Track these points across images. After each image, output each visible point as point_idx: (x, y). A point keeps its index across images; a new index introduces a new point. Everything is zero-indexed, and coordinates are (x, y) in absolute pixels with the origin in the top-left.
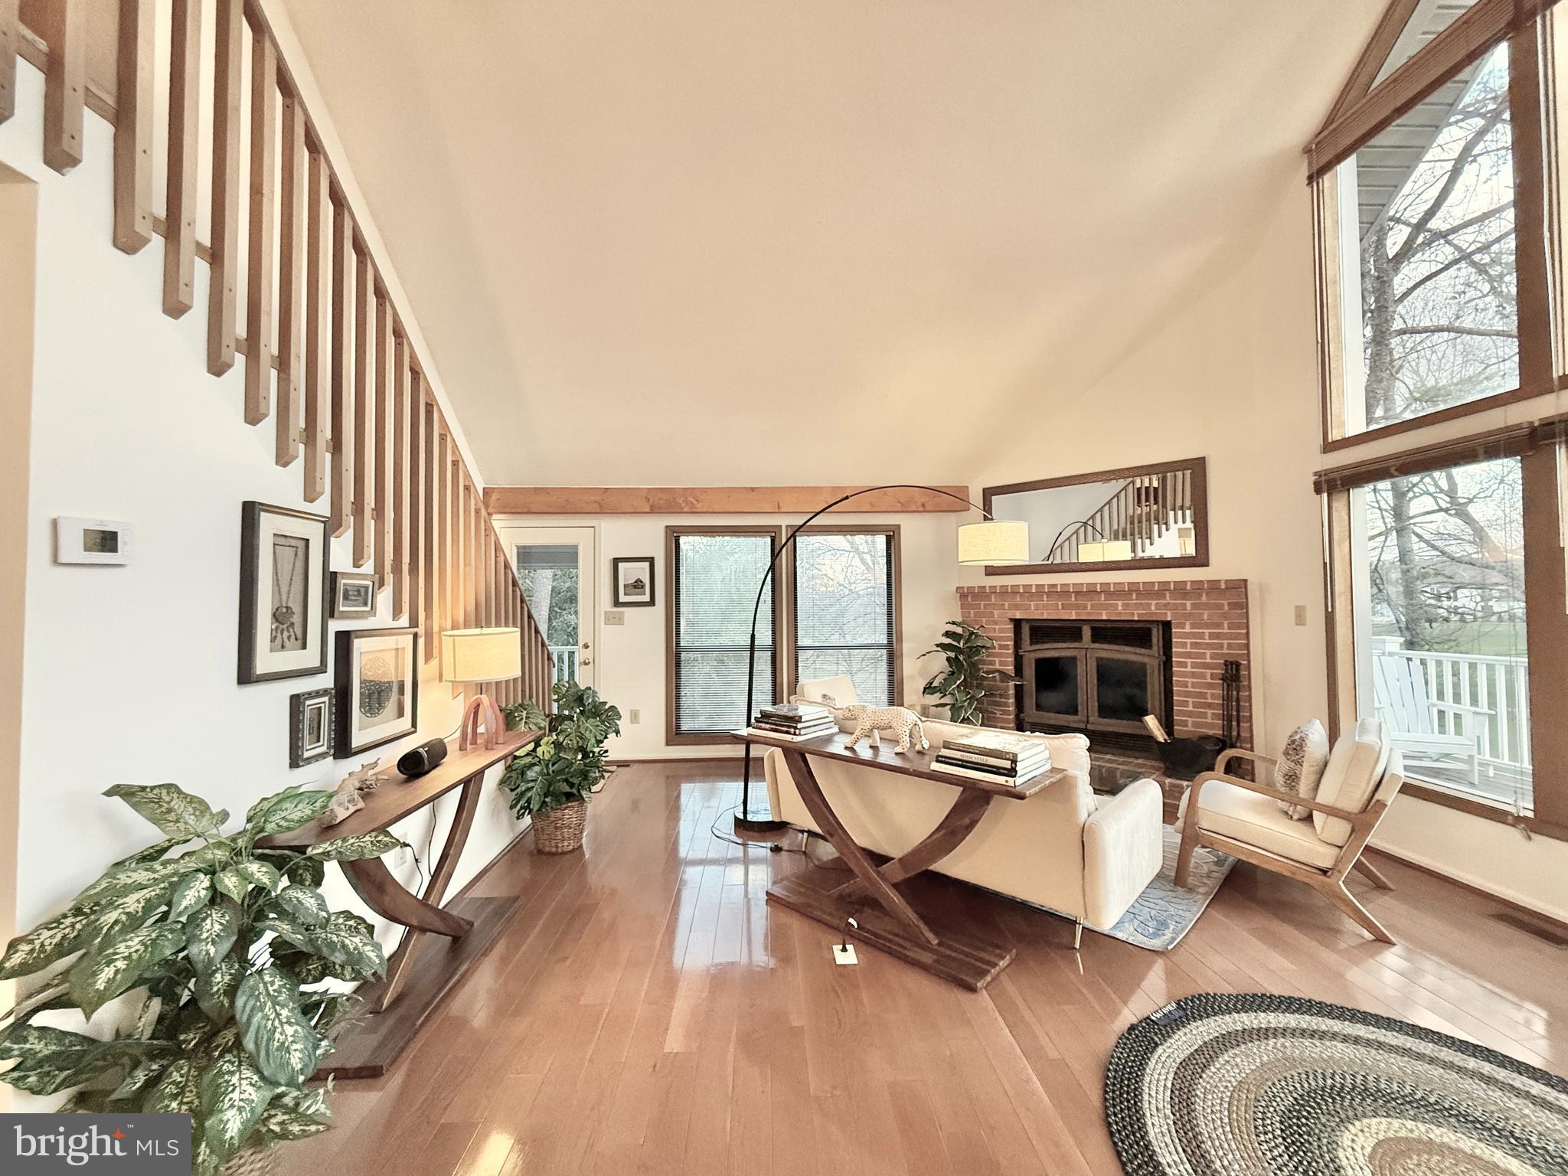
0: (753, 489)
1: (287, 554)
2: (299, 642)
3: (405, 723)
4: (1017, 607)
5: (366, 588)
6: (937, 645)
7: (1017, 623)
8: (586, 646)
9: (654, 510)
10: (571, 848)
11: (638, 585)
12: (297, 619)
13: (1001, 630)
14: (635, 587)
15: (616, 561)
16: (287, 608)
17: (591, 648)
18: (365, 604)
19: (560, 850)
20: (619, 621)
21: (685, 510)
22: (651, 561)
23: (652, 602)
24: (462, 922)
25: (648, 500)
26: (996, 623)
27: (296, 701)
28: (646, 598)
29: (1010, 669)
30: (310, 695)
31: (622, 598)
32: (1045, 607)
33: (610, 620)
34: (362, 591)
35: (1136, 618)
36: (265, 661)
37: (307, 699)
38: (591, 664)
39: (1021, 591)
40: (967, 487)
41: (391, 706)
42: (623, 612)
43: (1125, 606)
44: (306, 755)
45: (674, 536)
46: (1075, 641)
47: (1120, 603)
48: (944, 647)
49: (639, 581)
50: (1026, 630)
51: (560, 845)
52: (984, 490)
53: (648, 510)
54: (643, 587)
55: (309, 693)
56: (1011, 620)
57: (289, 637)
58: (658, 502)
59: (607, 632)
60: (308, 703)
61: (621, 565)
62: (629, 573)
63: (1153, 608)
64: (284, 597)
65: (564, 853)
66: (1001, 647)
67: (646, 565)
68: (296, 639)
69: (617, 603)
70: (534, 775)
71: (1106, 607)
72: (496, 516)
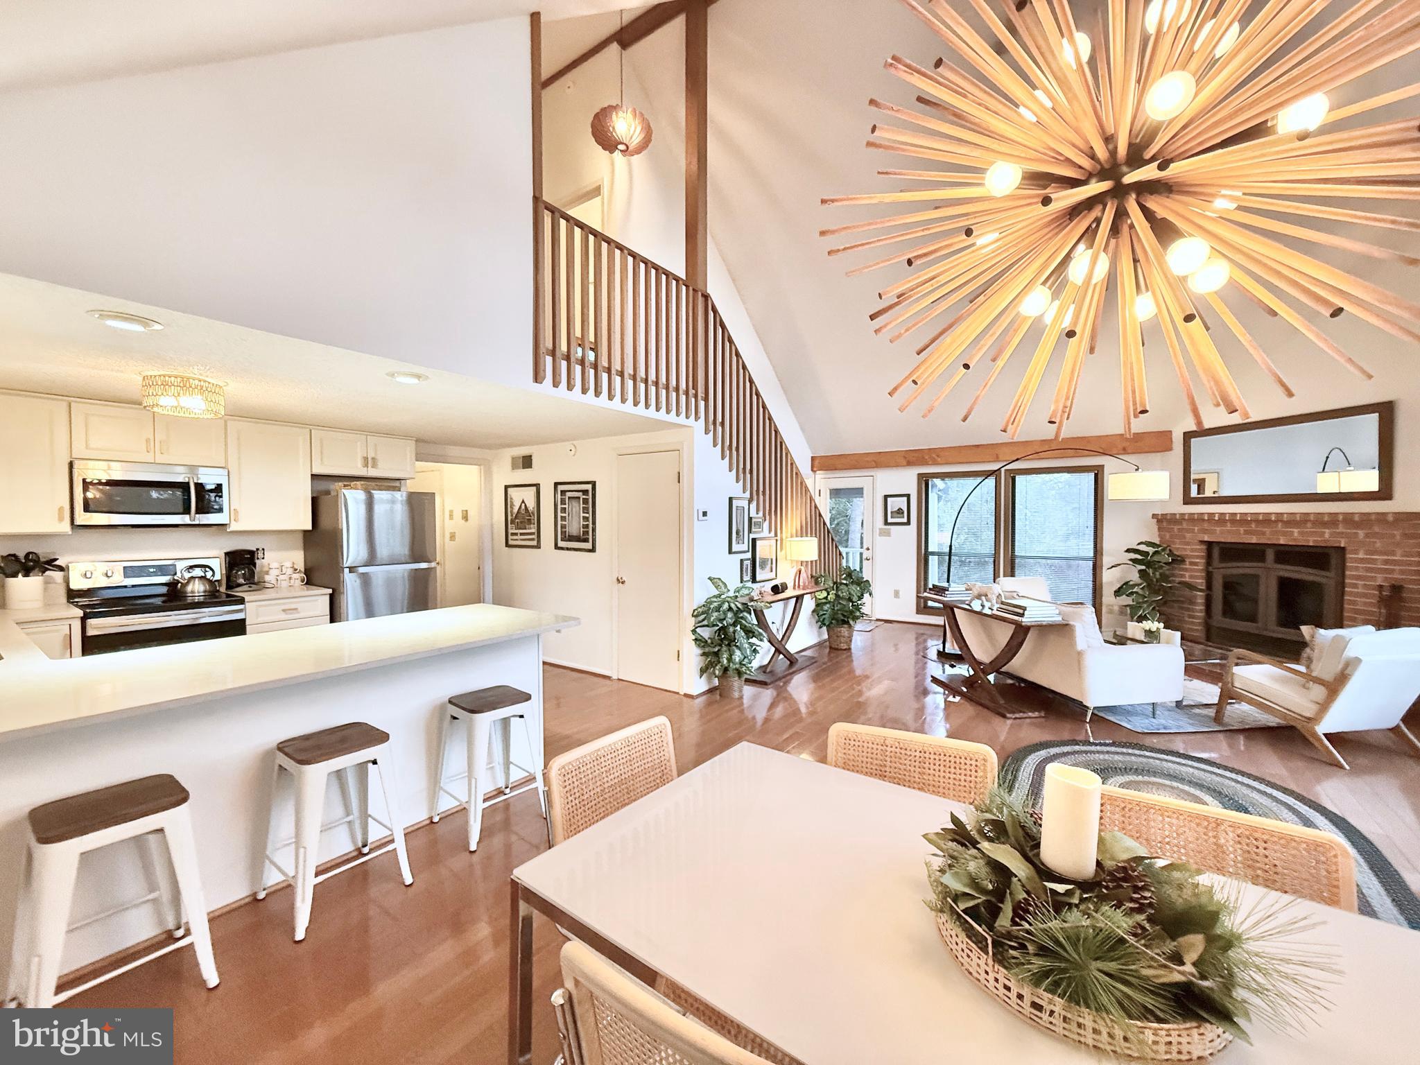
0: (978, 446)
1: (739, 513)
2: (743, 542)
3: (774, 575)
4: (1204, 531)
5: (760, 523)
6: (1131, 560)
7: (1210, 544)
8: (868, 549)
9: (910, 463)
10: (845, 648)
11: (900, 512)
12: (742, 534)
13: (1192, 550)
14: (898, 513)
15: (886, 497)
16: (740, 530)
17: (870, 551)
18: (760, 528)
19: (839, 647)
20: (888, 534)
21: (930, 463)
22: (908, 496)
23: (908, 523)
24: (793, 657)
25: (905, 458)
26: (1188, 544)
27: (742, 561)
28: (905, 520)
29: (1201, 582)
31: (890, 520)
32: (1229, 532)
33: (882, 533)
34: (758, 524)
35: (1311, 544)
36: (735, 547)
38: (871, 560)
39: (1206, 518)
40: (1171, 431)
41: (768, 568)
42: (890, 529)
43: (1301, 533)
44: (745, 579)
45: (924, 482)
46: (1259, 561)
47: (1296, 530)
48: (1135, 561)
49: (900, 509)
50: (1216, 552)
52: (1184, 433)
53: (906, 464)
54: (903, 513)
55: (745, 559)
56: (1202, 542)
58: (911, 458)
59: (880, 540)
60: (745, 562)
61: (889, 499)
62: (894, 504)
63: (1327, 536)
64: (739, 527)
65: (841, 649)
66: (1191, 563)
67: (905, 499)
68: (742, 540)
69: (886, 523)
70: (827, 609)
71: (1284, 534)
72: (818, 472)
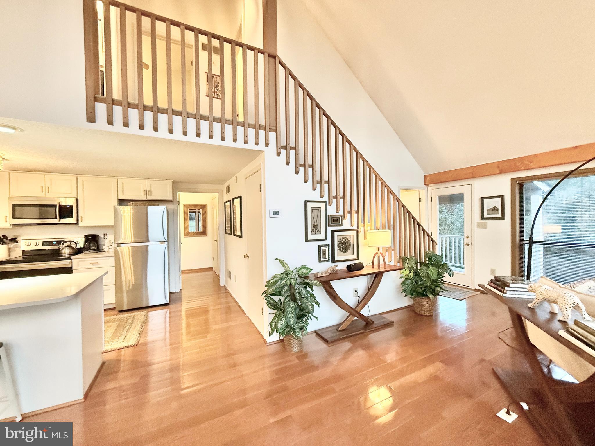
1: (315, 212)
2: (320, 233)
3: (355, 257)
5: (340, 218)
8: (468, 237)
9: (503, 171)
10: (425, 314)
11: (495, 209)
12: (319, 227)
14: (493, 210)
15: (482, 199)
16: (316, 224)
17: (470, 238)
18: (340, 223)
19: (421, 314)
20: (485, 227)
21: (522, 168)
22: (502, 197)
23: (503, 218)
24: (369, 320)
25: (499, 167)
27: (319, 247)
28: (500, 215)
30: (322, 246)
31: (486, 216)
33: (479, 226)
34: (338, 219)
36: (310, 236)
37: (321, 246)
38: (471, 245)
41: (350, 251)
42: (487, 222)
44: (322, 260)
45: (517, 183)
49: (495, 207)
51: (421, 312)
53: (498, 172)
54: (497, 210)
55: (322, 245)
57: (317, 231)
58: (505, 167)
59: (478, 232)
60: (322, 247)
61: (485, 200)
62: (489, 204)
64: (315, 222)
65: (422, 315)
67: (500, 199)
68: (319, 232)
69: (483, 218)
70: (408, 283)
72: (430, 185)
